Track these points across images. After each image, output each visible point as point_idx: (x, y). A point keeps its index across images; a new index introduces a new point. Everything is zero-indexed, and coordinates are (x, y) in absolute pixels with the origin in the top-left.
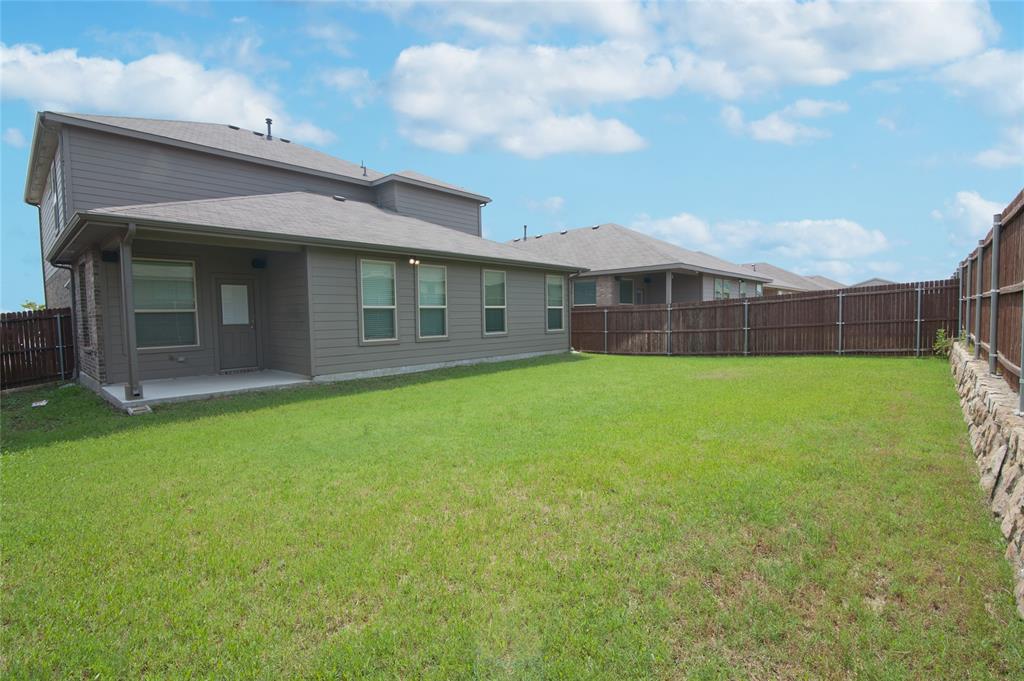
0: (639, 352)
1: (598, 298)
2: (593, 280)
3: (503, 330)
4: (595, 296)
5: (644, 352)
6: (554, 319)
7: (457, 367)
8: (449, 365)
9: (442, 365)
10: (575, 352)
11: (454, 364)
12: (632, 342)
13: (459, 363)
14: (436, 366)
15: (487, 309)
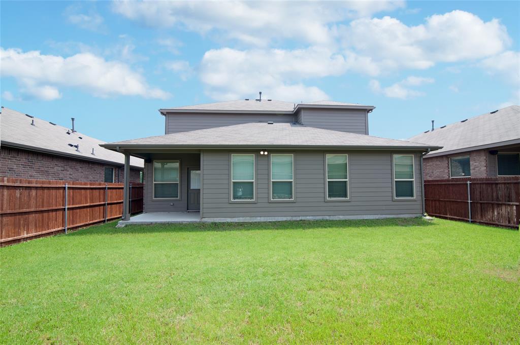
0: (507, 224)
1: (471, 172)
2: (467, 157)
3: (346, 196)
4: (469, 170)
5: (512, 225)
6: (404, 189)
7: (301, 220)
8: (294, 219)
9: (289, 218)
10: (428, 217)
11: (298, 219)
12: (498, 213)
13: (303, 218)
14: (284, 219)
15: (329, 182)
